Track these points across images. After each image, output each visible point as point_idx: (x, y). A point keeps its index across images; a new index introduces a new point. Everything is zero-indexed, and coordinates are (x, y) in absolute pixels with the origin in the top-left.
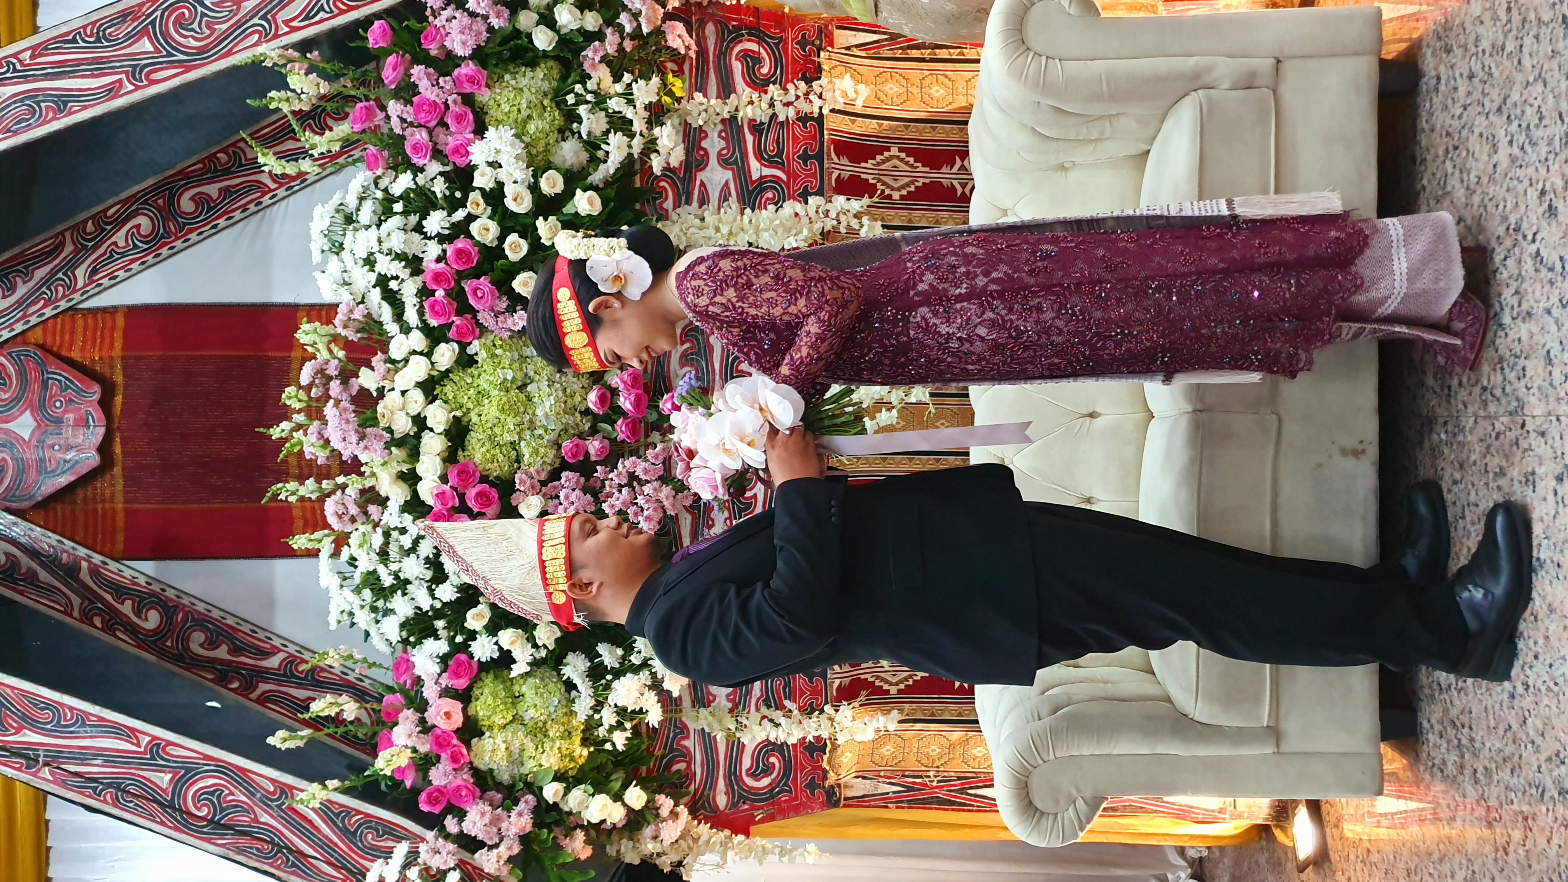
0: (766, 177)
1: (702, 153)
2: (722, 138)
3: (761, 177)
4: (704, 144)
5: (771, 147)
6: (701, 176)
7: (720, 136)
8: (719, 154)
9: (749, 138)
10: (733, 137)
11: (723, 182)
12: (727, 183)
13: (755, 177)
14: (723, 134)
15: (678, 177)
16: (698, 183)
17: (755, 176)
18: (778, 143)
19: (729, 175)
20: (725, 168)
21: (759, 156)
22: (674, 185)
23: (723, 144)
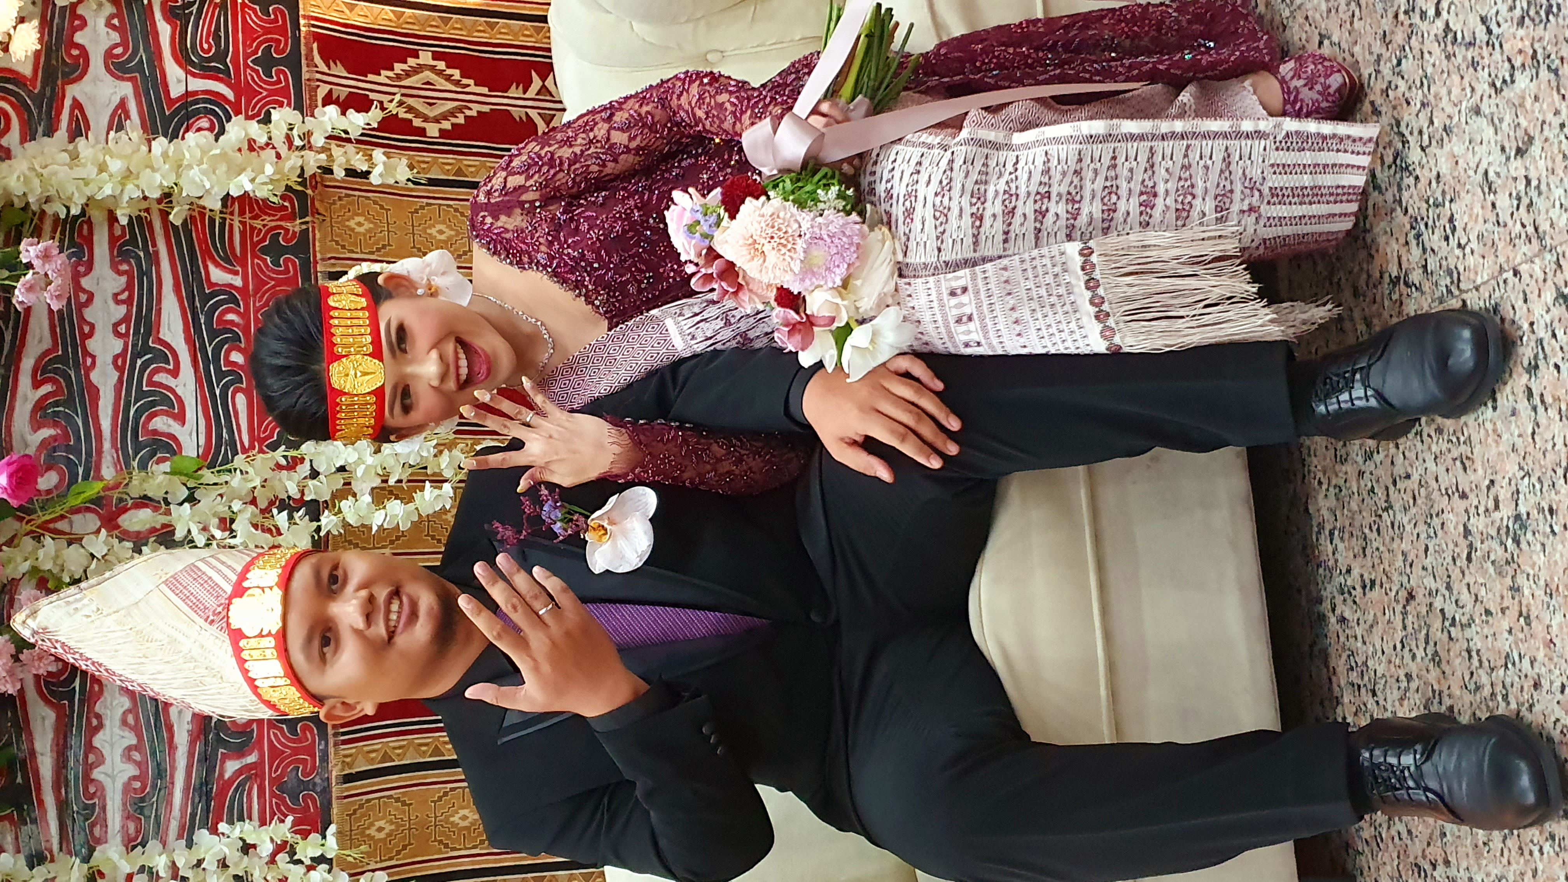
0: (196, 93)
1: (75, 52)
2: (114, 28)
3: (187, 94)
4: (79, 38)
5: (206, 46)
6: (73, 91)
7: (109, 24)
8: (109, 54)
9: (164, 30)
10: (133, 27)
11: (116, 100)
12: (122, 104)
13: (174, 94)
14: (116, 22)
15: (30, 93)
16: (68, 103)
17: (176, 91)
18: (217, 38)
19: (126, 89)
20: (118, 78)
21: (183, 57)
22: (21, 107)
23: (116, 37)
